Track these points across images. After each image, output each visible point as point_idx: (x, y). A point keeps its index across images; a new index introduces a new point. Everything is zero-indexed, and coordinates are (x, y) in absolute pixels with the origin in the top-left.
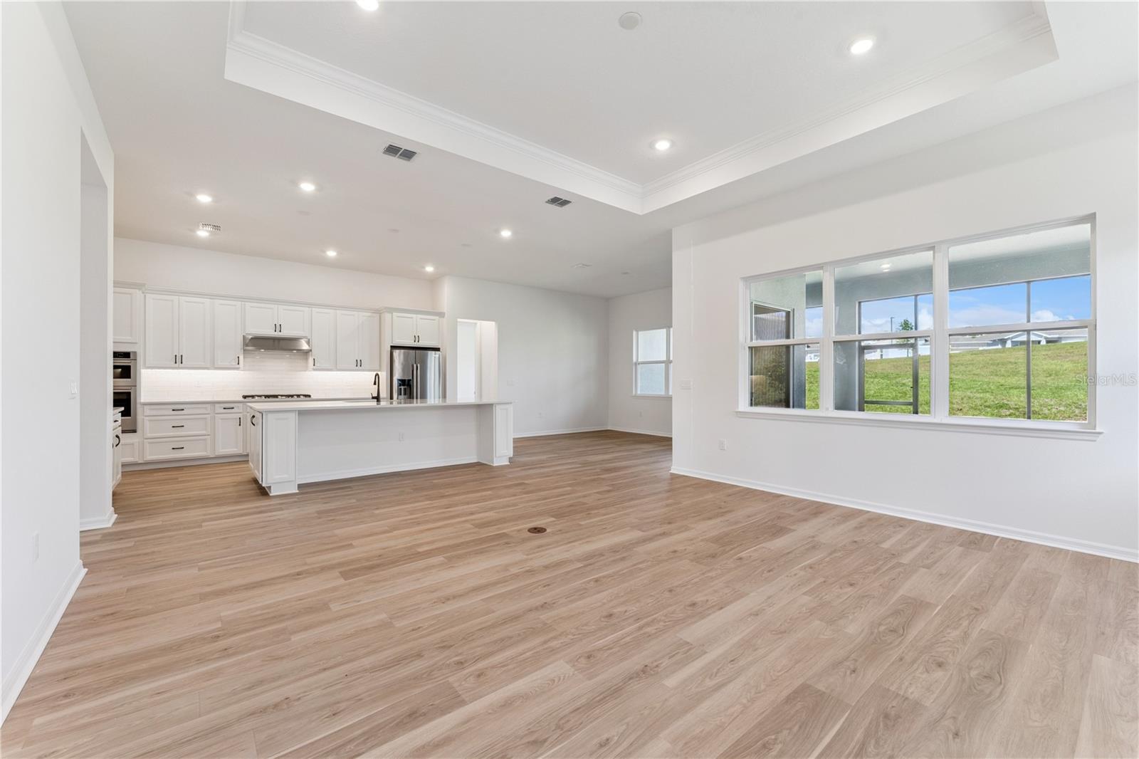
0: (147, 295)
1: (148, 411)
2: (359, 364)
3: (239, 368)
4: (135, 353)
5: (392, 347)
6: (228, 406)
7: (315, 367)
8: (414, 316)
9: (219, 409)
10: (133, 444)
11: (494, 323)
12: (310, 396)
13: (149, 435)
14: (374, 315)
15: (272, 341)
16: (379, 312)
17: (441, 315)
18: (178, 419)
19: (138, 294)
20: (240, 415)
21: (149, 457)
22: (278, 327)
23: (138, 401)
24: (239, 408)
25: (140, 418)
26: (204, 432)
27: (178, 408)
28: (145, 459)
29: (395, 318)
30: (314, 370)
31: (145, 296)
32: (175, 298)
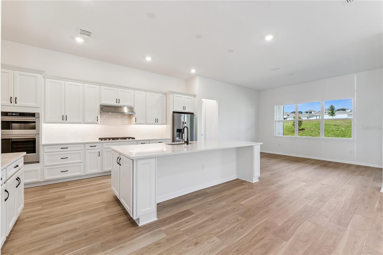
0: (46, 79)
1: (46, 149)
2: (157, 121)
3: (98, 123)
4: (38, 113)
5: (173, 112)
6: (93, 146)
7: (136, 123)
8: (183, 96)
9: (88, 147)
10: (37, 170)
11: (215, 101)
12: (134, 138)
13: (47, 164)
14: (164, 95)
15: (114, 108)
16: (166, 94)
17: (195, 96)
18: (64, 153)
19: (40, 77)
20: (99, 150)
21: (47, 178)
22: (118, 101)
23: (40, 143)
24: (99, 146)
25: (41, 153)
26: (79, 161)
27: (64, 147)
28: (44, 180)
29: (174, 96)
30: (136, 124)
31: (45, 79)
32: (63, 82)
